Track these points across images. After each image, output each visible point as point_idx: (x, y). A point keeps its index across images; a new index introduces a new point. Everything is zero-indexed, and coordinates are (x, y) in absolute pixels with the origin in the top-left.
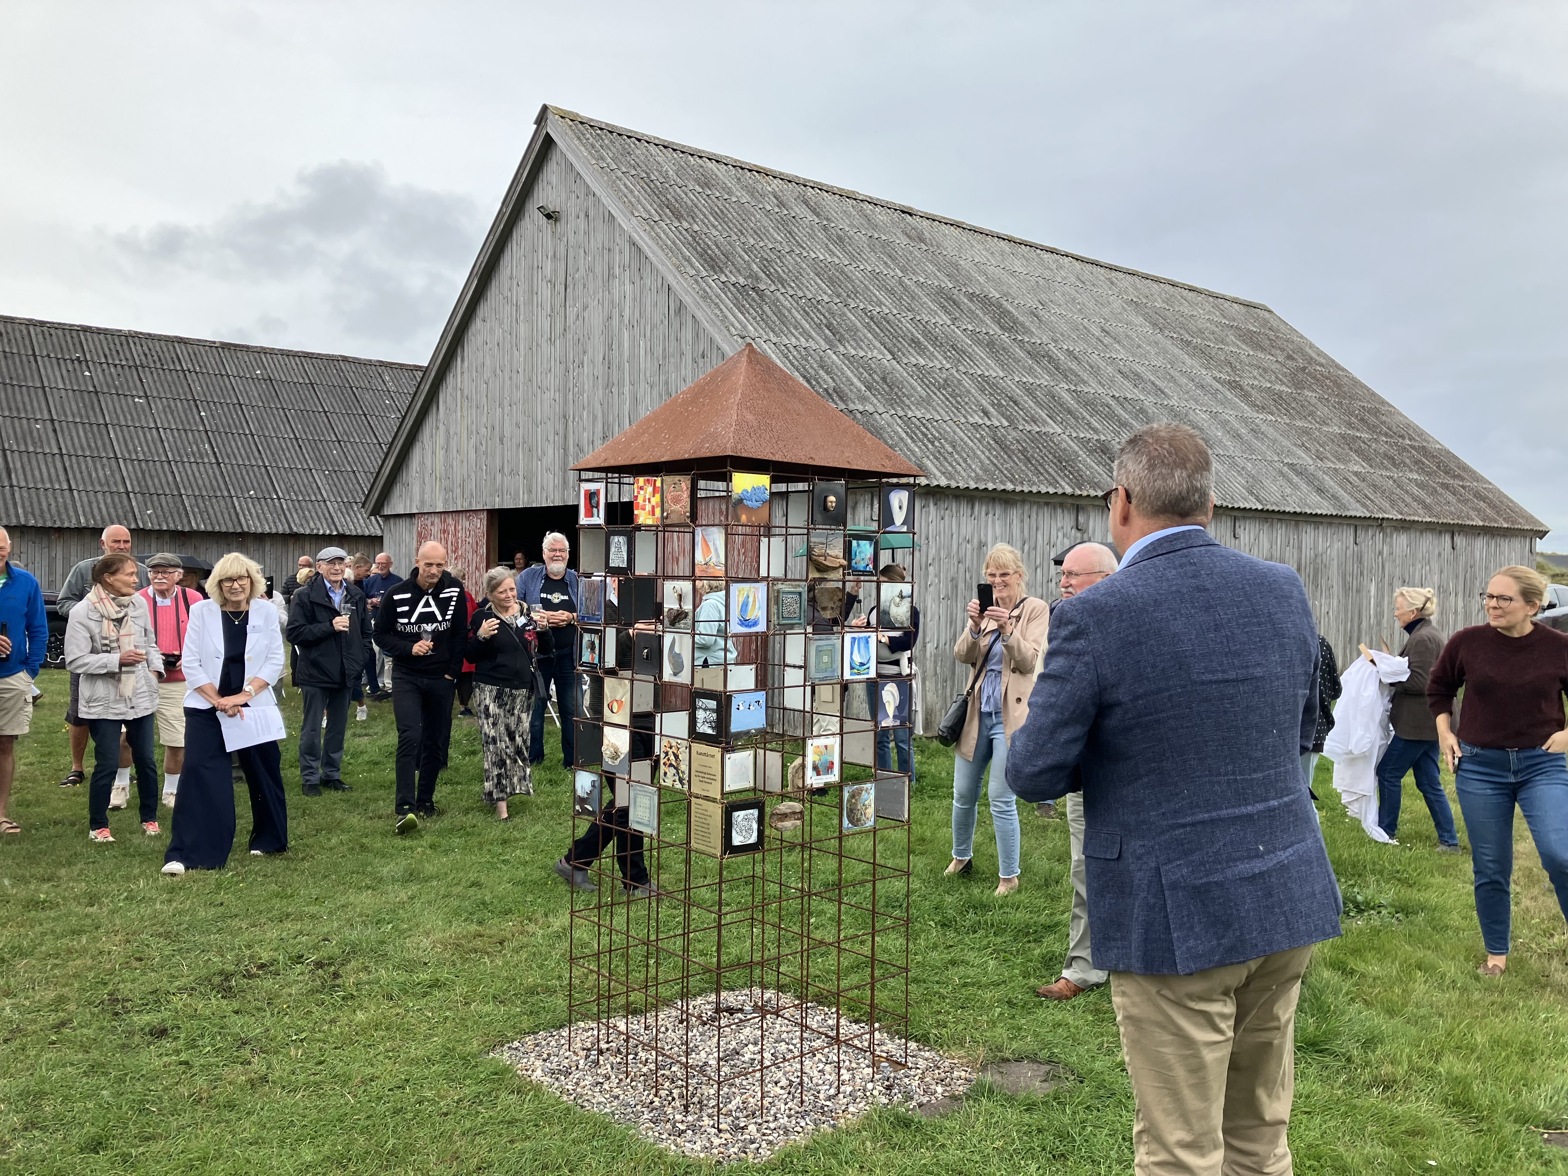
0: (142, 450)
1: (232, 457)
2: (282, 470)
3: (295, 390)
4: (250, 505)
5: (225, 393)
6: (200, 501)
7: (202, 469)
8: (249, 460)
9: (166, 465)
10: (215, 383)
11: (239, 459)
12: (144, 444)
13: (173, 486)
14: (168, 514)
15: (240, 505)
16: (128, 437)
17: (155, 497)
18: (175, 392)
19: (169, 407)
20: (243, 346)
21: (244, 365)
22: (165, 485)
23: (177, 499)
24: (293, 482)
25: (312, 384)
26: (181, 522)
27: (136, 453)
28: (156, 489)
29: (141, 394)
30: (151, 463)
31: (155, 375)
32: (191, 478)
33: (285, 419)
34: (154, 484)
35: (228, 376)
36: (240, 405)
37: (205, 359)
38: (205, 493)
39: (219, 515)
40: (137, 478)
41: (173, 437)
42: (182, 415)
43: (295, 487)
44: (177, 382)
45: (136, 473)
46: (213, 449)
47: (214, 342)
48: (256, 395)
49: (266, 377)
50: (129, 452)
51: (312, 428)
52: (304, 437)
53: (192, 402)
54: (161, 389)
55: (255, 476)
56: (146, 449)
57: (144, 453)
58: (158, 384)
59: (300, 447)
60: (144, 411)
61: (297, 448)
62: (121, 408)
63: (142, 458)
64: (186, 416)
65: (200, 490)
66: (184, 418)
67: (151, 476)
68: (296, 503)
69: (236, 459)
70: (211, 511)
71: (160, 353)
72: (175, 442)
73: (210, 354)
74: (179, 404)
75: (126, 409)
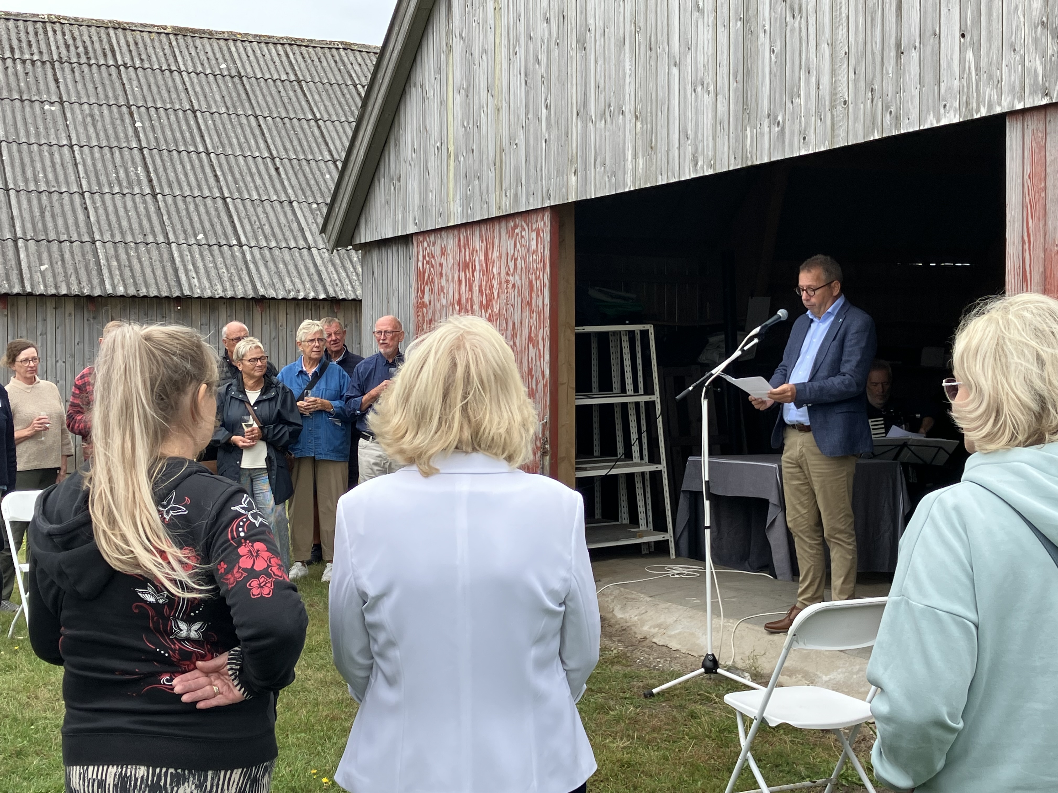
0: (45, 176)
1: (175, 185)
2: (248, 203)
3: (273, 90)
4: (197, 256)
5: (174, 96)
6: (121, 251)
7: (130, 204)
8: (200, 188)
9: (77, 197)
10: (161, 82)
11: (186, 188)
12: (49, 170)
13: (83, 229)
14: (71, 270)
15: (182, 256)
16: (27, 160)
17: (55, 245)
18: (102, 96)
19: (92, 116)
20: (204, 32)
21: (203, 57)
22: (72, 228)
23: (88, 246)
24: (264, 221)
25: (299, 82)
26: (90, 281)
27: (36, 181)
28: (57, 233)
29: (54, 98)
30: (55, 196)
31: (77, 74)
32: (113, 218)
33: (257, 132)
34: (56, 226)
35: (180, 73)
36: (194, 112)
37: (150, 50)
38: (129, 238)
39: (148, 271)
40: (33, 218)
41: (93, 158)
42: (109, 127)
43: (267, 228)
44: (107, 82)
45: (31, 211)
46: (148, 172)
47: (165, 28)
48: (218, 97)
49: (234, 73)
50: (26, 181)
51: (296, 143)
52: (283, 155)
53: (124, 109)
54: (82, 93)
55: (208, 212)
56: (51, 176)
57: (47, 183)
58: (80, 86)
59: (277, 169)
60: (55, 122)
61: (273, 172)
62: (25, 119)
63: (43, 187)
64: (115, 128)
65: (123, 234)
66: (111, 132)
67: (53, 216)
68: (266, 251)
69: (181, 189)
70: (137, 266)
71: (88, 43)
72: (94, 165)
73: (157, 44)
74: (106, 112)
75: (30, 121)
